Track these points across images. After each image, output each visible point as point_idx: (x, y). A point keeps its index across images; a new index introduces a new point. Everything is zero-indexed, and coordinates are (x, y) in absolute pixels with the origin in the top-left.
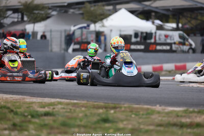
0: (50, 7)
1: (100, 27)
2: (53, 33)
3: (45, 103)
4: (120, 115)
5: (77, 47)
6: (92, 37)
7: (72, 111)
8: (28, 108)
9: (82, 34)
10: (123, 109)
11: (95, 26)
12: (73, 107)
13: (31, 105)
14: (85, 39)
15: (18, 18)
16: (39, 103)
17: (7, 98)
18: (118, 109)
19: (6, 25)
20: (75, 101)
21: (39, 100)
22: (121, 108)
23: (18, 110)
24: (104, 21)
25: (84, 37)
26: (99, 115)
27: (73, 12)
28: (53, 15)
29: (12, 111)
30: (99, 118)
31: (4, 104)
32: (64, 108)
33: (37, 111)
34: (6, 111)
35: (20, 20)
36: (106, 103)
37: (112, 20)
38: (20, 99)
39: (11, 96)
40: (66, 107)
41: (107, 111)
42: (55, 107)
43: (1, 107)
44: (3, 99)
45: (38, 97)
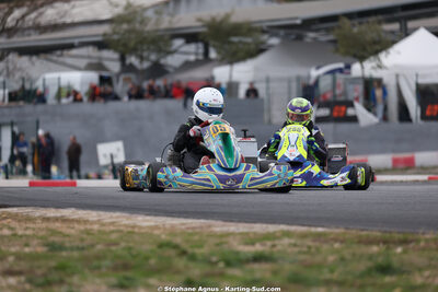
0: (265, 29)
1: (373, 68)
2: (272, 85)
3: (255, 233)
4: (416, 258)
5: (325, 112)
6: (356, 90)
7: (313, 250)
8: (218, 245)
9: (334, 85)
10: (422, 244)
11: (363, 67)
12: (314, 241)
13: (224, 240)
14: (341, 95)
15: (196, 54)
16: (241, 234)
17: (173, 226)
18: (412, 245)
19: (171, 70)
20: (320, 230)
21: (242, 228)
23: (198, 251)
24: (382, 56)
25: (338, 92)
26: (371, 257)
27: (315, 39)
28: (272, 46)
29: (184, 253)
30: (370, 264)
31: (168, 238)
32: (295, 245)
33: (237, 253)
34: (172, 252)
35: (201, 57)
36: (385, 232)
37: (399, 53)
38: (201, 227)
39: (183, 221)
40: (299, 242)
41: (388, 248)
42: (277, 242)
43: (161, 246)
44: (165, 229)
45: (240, 222)
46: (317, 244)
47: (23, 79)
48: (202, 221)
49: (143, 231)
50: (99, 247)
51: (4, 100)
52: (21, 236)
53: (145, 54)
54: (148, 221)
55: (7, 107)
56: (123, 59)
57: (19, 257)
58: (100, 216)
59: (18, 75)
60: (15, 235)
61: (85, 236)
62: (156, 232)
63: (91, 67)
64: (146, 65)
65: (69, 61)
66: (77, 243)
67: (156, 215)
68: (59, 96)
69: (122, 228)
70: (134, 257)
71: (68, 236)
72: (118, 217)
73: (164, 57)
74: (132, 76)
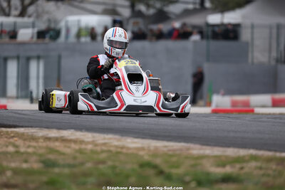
2: (255, 30)
3: (227, 157)
8: (193, 166)
12: (278, 164)
13: (199, 161)
15: (194, 3)
16: (216, 157)
17: (156, 148)
21: (217, 151)
23: (174, 171)
29: (161, 173)
31: (150, 159)
33: (208, 174)
34: (151, 172)
35: (198, 6)
38: (181, 150)
39: (166, 143)
40: (264, 166)
42: (245, 165)
43: (142, 165)
44: (149, 150)
45: (215, 146)
46: (280, 168)
47: (49, 21)
48: (183, 144)
49: (130, 151)
50: (89, 165)
51: (32, 38)
52: (22, 153)
53: (151, 3)
55: (35, 43)
56: (133, 6)
57: (16, 172)
58: (94, 137)
59: (45, 17)
60: (17, 152)
61: (78, 155)
62: (141, 153)
63: (106, 12)
64: (152, 11)
65: (89, 7)
66: (71, 161)
67: (143, 138)
68: (78, 35)
69: (112, 149)
71: (64, 154)
72: (110, 139)
73: (167, 5)
74: (140, 20)
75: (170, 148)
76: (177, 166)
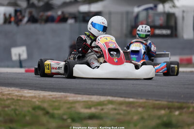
1: (170, 7)
3: (92, 102)
4: (185, 118)
8: (69, 108)
10: (191, 109)
11: (164, 7)
12: (127, 107)
13: (73, 105)
16: (85, 102)
17: (44, 96)
18: (185, 110)
20: (131, 100)
21: (85, 98)
22: (188, 108)
23: (56, 112)
24: (175, 0)
26: (159, 117)
29: (47, 113)
30: (158, 121)
31: (40, 104)
32: (115, 109)
33: (79, 113)
34: (40, 113)
36: (170, 102)
38: (61, 97)
39: (51, 93)
40: (117, 107)
41: (170, 112)
42: (104, 107)
43: (34, 109)
44: (40, 98)
45: (84, 94)
46: (128, 109)
48: (62, 93)
49: (26, 99)
54: (30, 93)
56: (28, 0)
58: (2, 90)
62: (34, 100)
63: (10, 4)
64: (41, 4)
67: (35, 90)
69: (14, 97)
70: (17, 115)
72: (13, 90)
74: (33, 10)
75: (53, 96)
76: (58, 108)
